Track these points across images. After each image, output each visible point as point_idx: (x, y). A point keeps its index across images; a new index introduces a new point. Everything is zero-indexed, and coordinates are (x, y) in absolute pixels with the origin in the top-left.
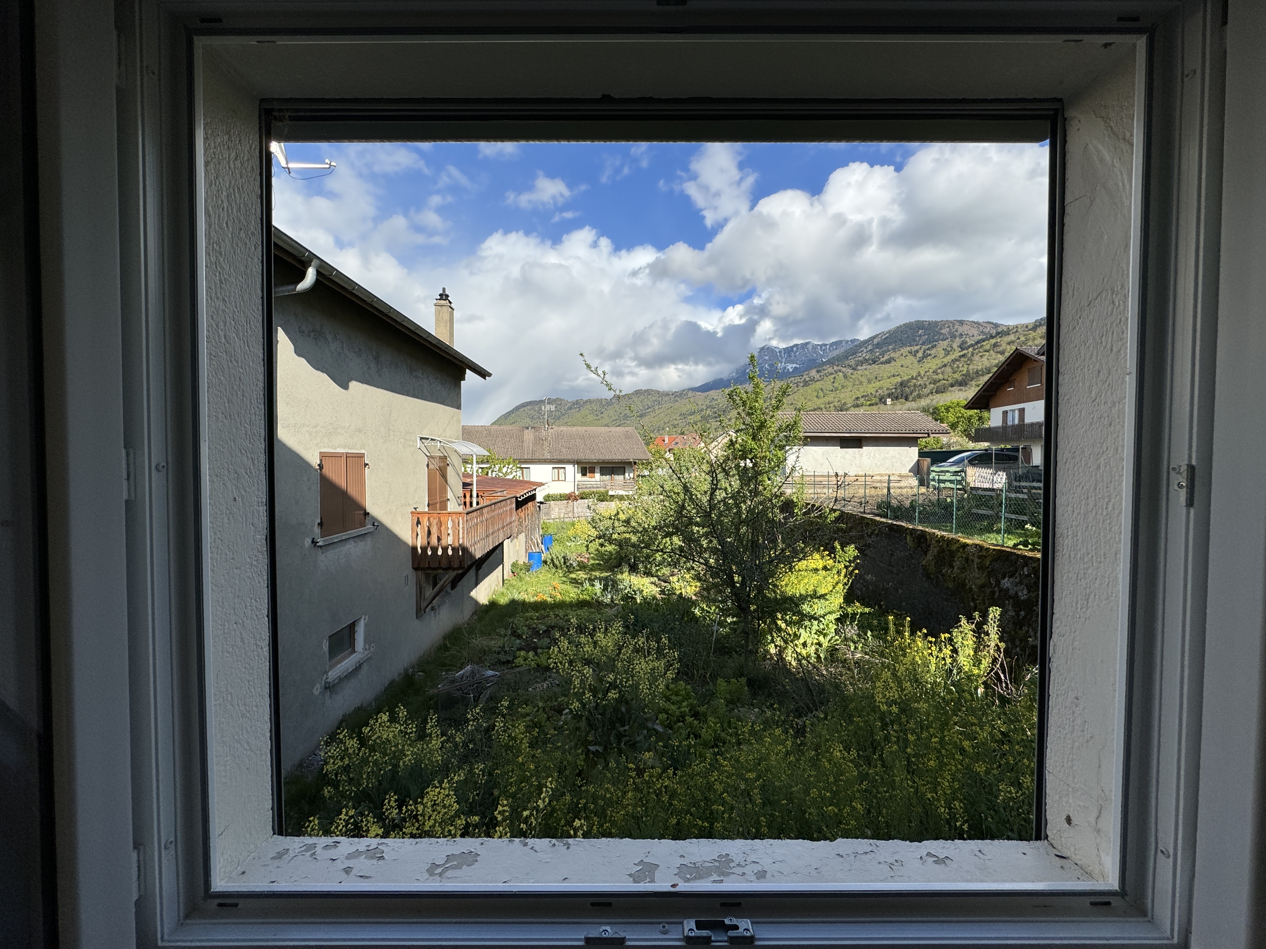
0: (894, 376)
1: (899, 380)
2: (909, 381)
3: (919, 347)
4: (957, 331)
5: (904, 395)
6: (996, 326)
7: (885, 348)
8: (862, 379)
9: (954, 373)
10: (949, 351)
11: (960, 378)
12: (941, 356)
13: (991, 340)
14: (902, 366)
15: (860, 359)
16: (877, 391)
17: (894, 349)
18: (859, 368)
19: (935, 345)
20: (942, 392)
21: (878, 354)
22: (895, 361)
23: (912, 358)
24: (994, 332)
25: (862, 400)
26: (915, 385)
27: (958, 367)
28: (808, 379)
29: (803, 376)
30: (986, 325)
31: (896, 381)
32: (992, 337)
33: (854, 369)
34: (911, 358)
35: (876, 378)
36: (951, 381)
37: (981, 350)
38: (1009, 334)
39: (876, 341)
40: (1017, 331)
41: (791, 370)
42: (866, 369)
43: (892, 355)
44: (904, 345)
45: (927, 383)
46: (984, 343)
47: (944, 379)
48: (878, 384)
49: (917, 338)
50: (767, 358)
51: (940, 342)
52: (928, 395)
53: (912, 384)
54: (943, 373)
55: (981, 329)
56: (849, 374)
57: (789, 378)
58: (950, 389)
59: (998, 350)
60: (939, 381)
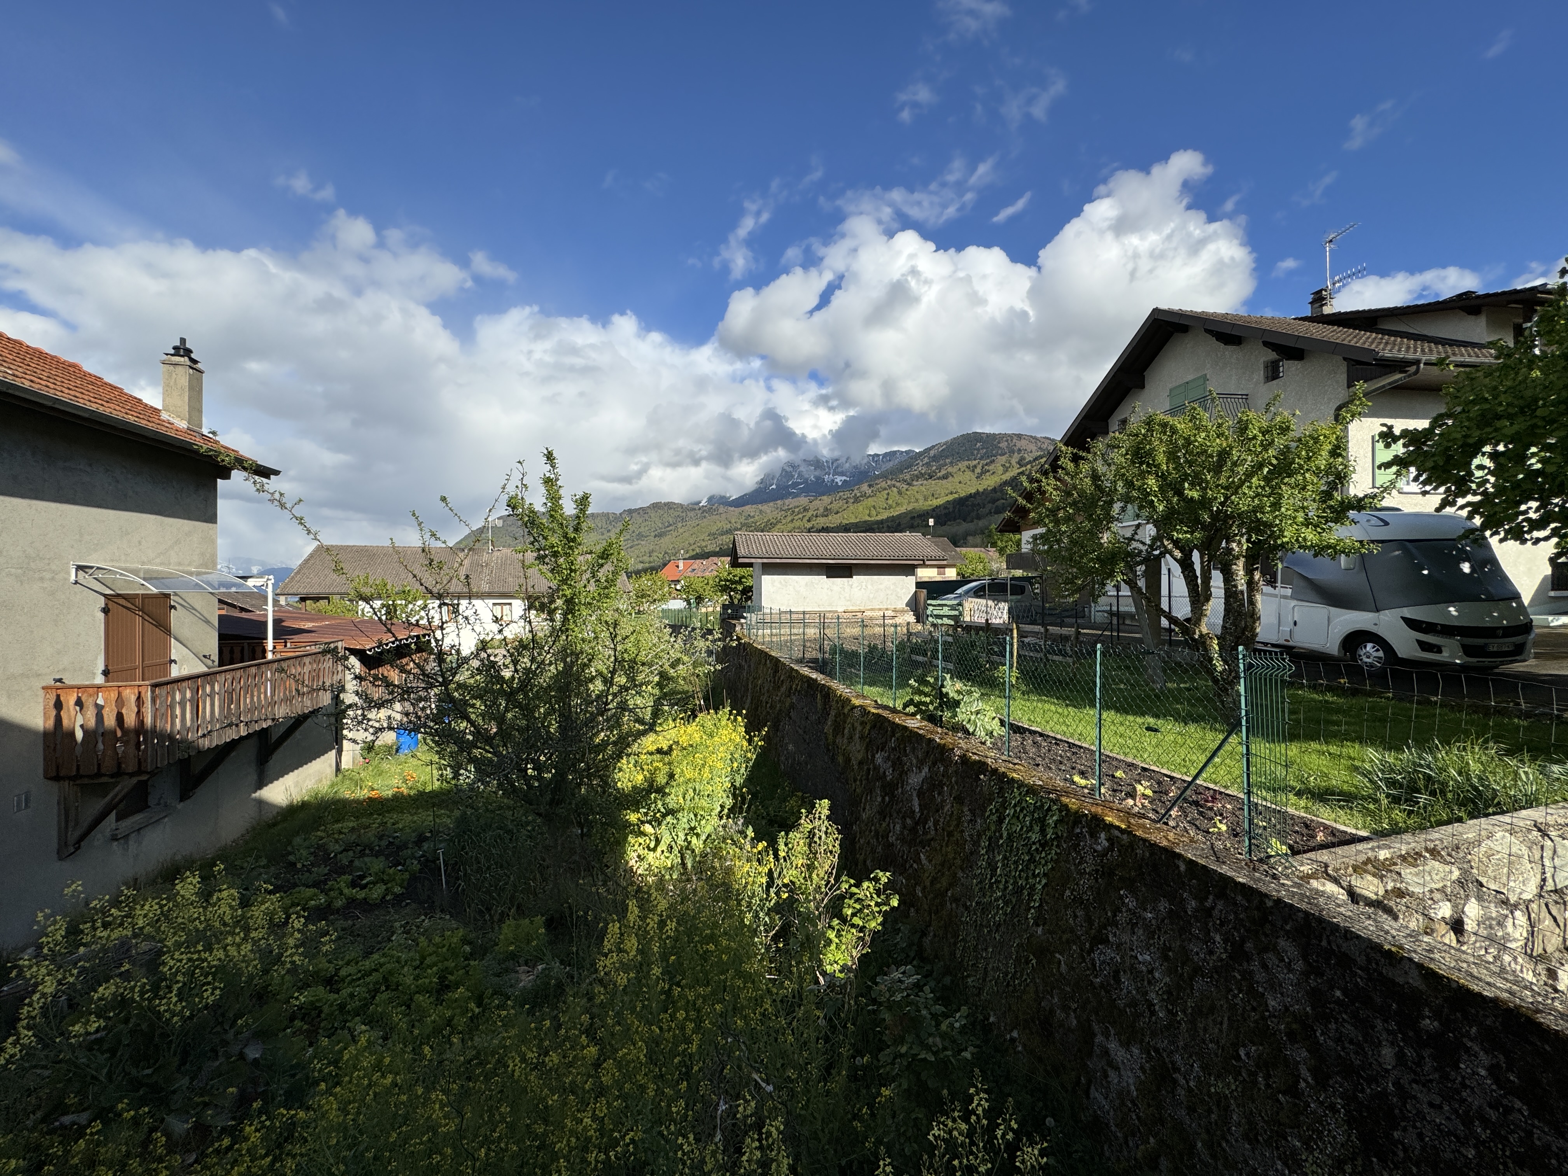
0: (951, 493)
1: (955, 497)
2: (967, 499)
3: (977, 461)
4: (1015, 445)
7: (942, 462)
8: (918, 496)
10: (1007, 468)
12: (1000, 472)
14: (960, 482)
15: (916, 472)
17: (951, 463)
18: (915, 483)
19: (994, 460)
21: (934, 468)
22: (953, 476)
23: (970, 473)
26: (973, 504)
28: (858, 494)
29: (853, 491)
33: (909, 484)
35: (933, 495)
39: (932, 453)
41: (840, 483)
42: (922, 485)
43: (950, 469)
44: (962, 459)
45: (986, 502)
49: (975, 452)
50: (813, 468)
51: (998, 457)
53: (970, 503)
56: (904, 490)
57: (839, 492)
60: (998, 500)
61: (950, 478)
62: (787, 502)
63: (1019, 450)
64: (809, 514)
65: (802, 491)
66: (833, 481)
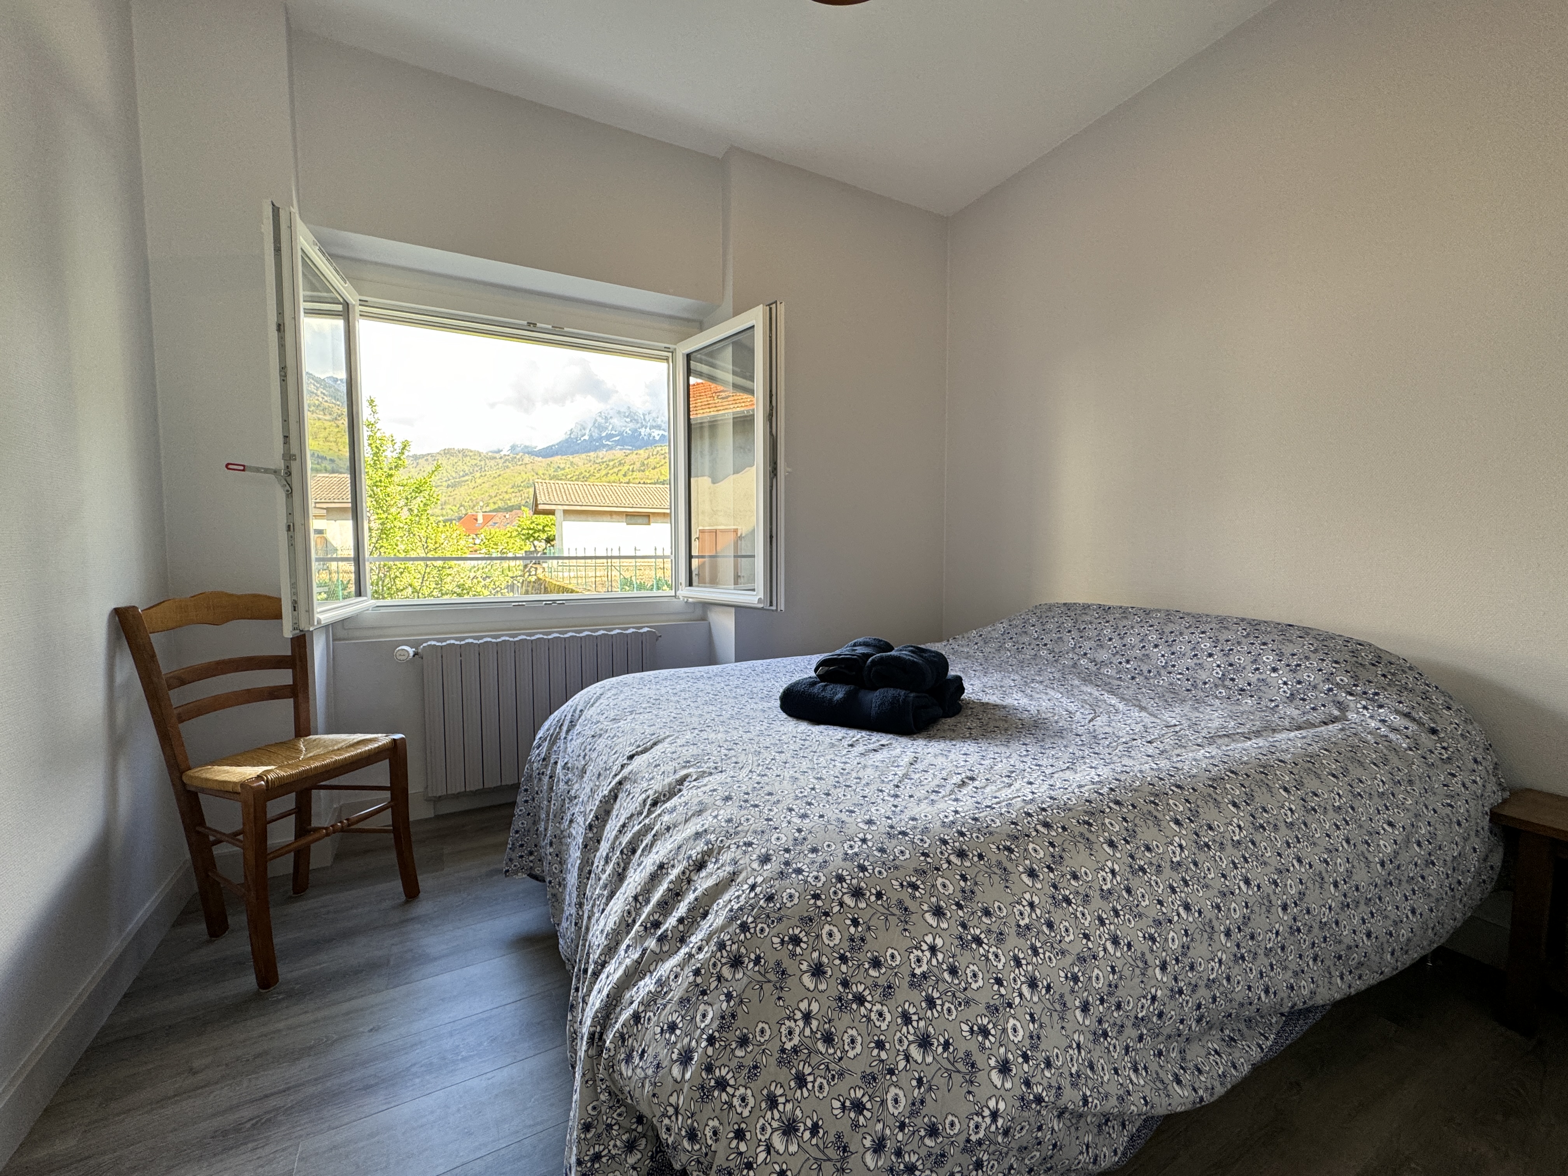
62: (601, 454)
64: (626, 468)
65: (617, 443)
66: (650, 435)
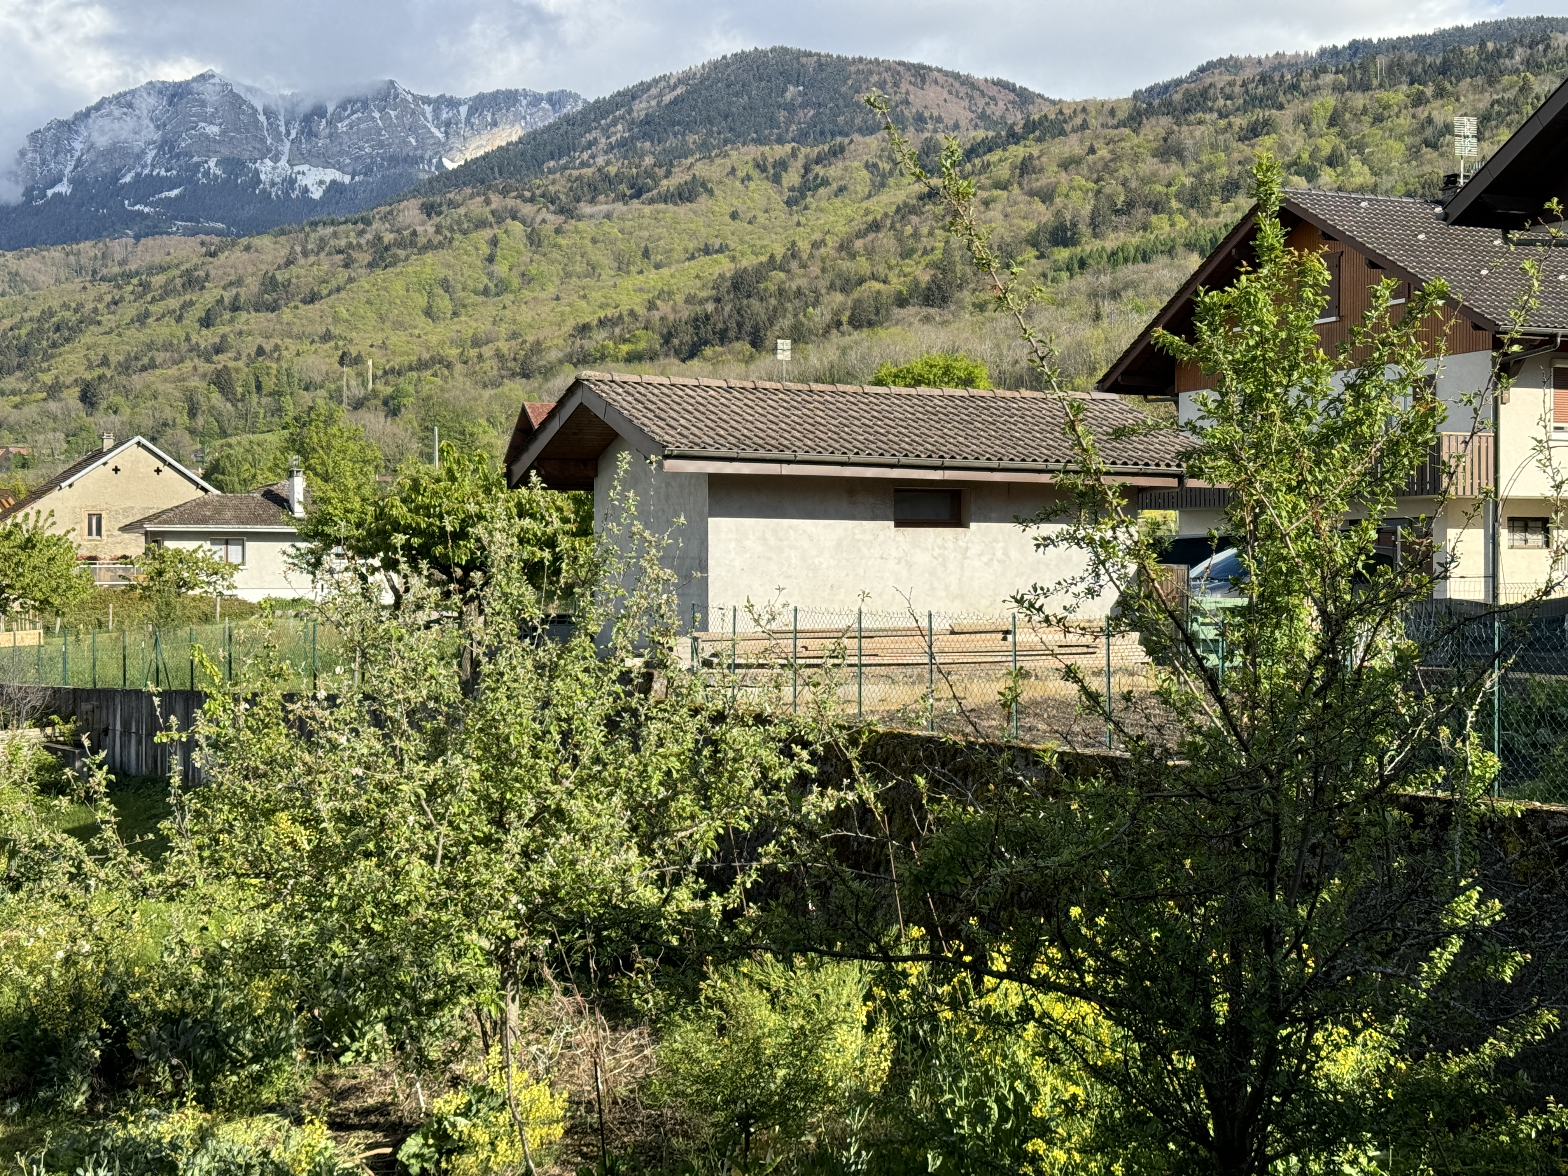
0: (707, 251)
1: (723, 266)
2: (760, 273)
3: (788, 148)
4: (907, 102)
5: (748, 327)
6: (1024, 97)
7: (672, 142)
8: (598, 255)
9: (906, 254)
10: (883, 176)
11: (925, 278)
12: (862, 189)
13: (1012, 148)
14: (734, 216)
15: (588, 172)
16: (651, 306)
17: (704, 147)
18: (586, 209)
19: (842, 149)
20: (870, 324)
21: (649, 160)
22: (711, 192)
23: (767, 185)
24: (1017, 118)
25: (600, 336)
26: (781, 292)
27: (916, 235)
28: (388, 238)
29: (367, 222)
30: (993, 91)
31: (717, 270)
32: (1014, 138)
33: (565, 211)
34: (760, 187)
35: (646, 254)
36: (897, 283)
37: (984, 180)
38: (1062, 133)
39: (640, 109)
40: (1084, 126)
41: (317, 194)
42: (608, 216)
43: (702, 170)
44: (738, 137)
45: (822, 285)
46: (993, 157)
47: (874, 277)
48: (653, 279)
49: (782, 116)
50: (213, 130)
51: (856, 137)
52: (827, 332)
53: (773, 288)
54: (870, 253)
55: (981, 102)
56: (549, 229)
57: (314, 224)
58: (896, 311)
59: (1036, 185)
60: (861, 281)
61: (703, 202)
62: (118, 247)
63: (920, 120)
64: (208, 297)
65: (176, 211)
66: (292, 182)
